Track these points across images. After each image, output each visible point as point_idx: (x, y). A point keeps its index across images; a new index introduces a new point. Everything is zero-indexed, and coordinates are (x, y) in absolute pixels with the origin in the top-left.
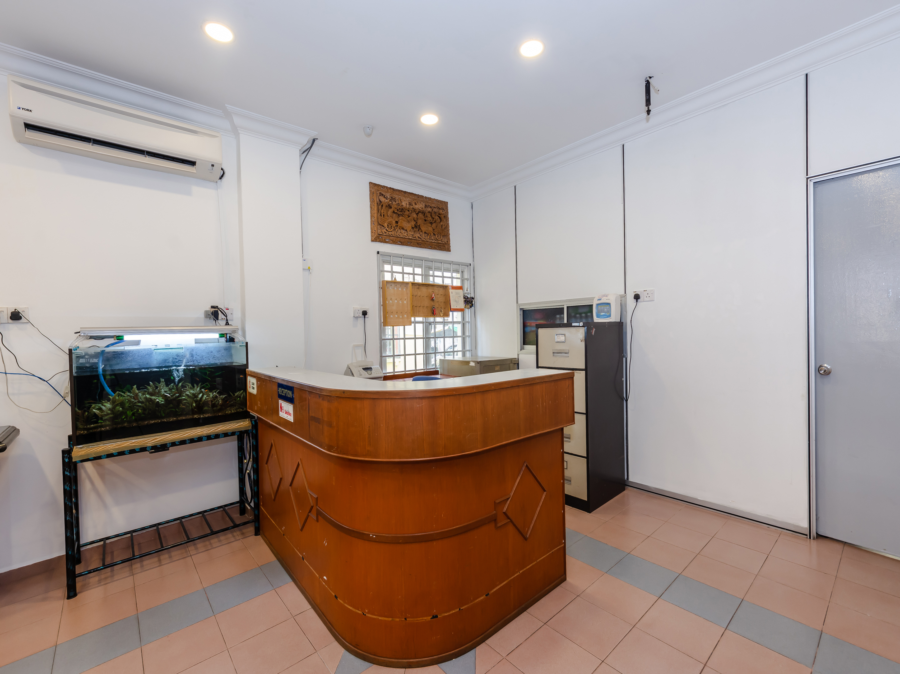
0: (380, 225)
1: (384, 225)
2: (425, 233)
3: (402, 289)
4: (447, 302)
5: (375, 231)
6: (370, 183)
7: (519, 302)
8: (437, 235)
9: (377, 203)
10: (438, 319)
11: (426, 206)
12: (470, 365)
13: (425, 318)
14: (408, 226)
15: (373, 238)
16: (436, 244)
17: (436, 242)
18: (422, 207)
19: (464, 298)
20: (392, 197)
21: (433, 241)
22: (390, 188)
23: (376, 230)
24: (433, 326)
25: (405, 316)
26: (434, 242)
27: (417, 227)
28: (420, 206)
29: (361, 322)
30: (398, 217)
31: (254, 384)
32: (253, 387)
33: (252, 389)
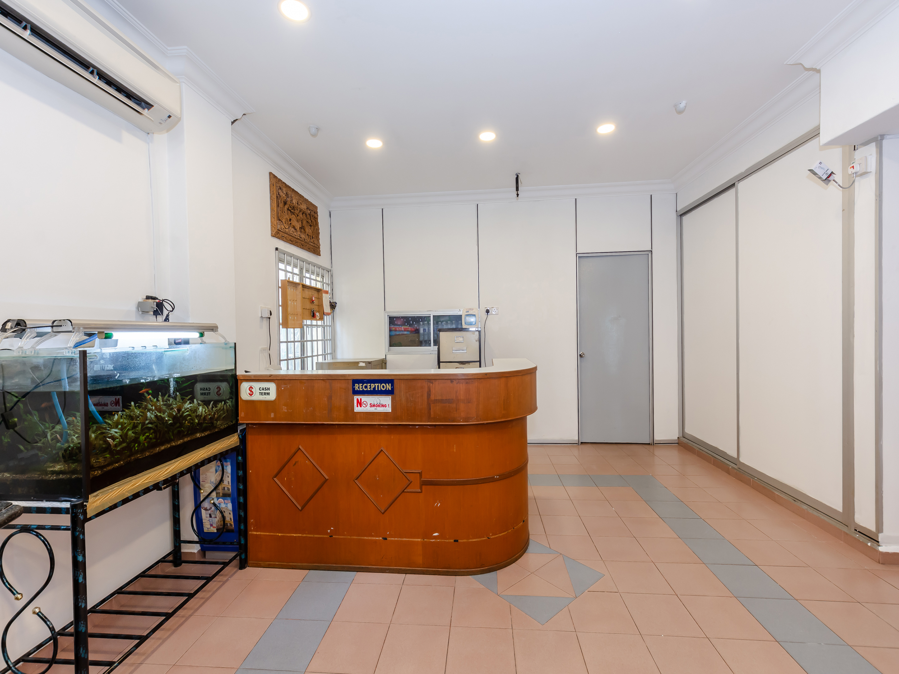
0: (280, 220)
1: (282, 221)
2: (308, 235)
3: (293, 290)
4: (321, 306)
5: (275, 225)
6: (270, 173)
7: (387, 310)
8: (315, 238)
9: (277, 197)
10: (314, 322)
11: (308, 208)
12: (359, 365)
13: (306, 321)
14: (298, 226)
15: (274, 233)
16: (312, 247)
17: (313, 245)
18: (305, 208)
19: (330, 303)
20: (286, 193)
21: (312, 244)
22: (284, 182)
23: (276, 224)
24: (310, 329)
25: (296, 318)
26: (312, 245)
27: (302, 228)
28: (303, 207)
29: (265, 322)
30: (291, 215)
31: (269, 389)
32: (262, 393)
33: (262, 395)
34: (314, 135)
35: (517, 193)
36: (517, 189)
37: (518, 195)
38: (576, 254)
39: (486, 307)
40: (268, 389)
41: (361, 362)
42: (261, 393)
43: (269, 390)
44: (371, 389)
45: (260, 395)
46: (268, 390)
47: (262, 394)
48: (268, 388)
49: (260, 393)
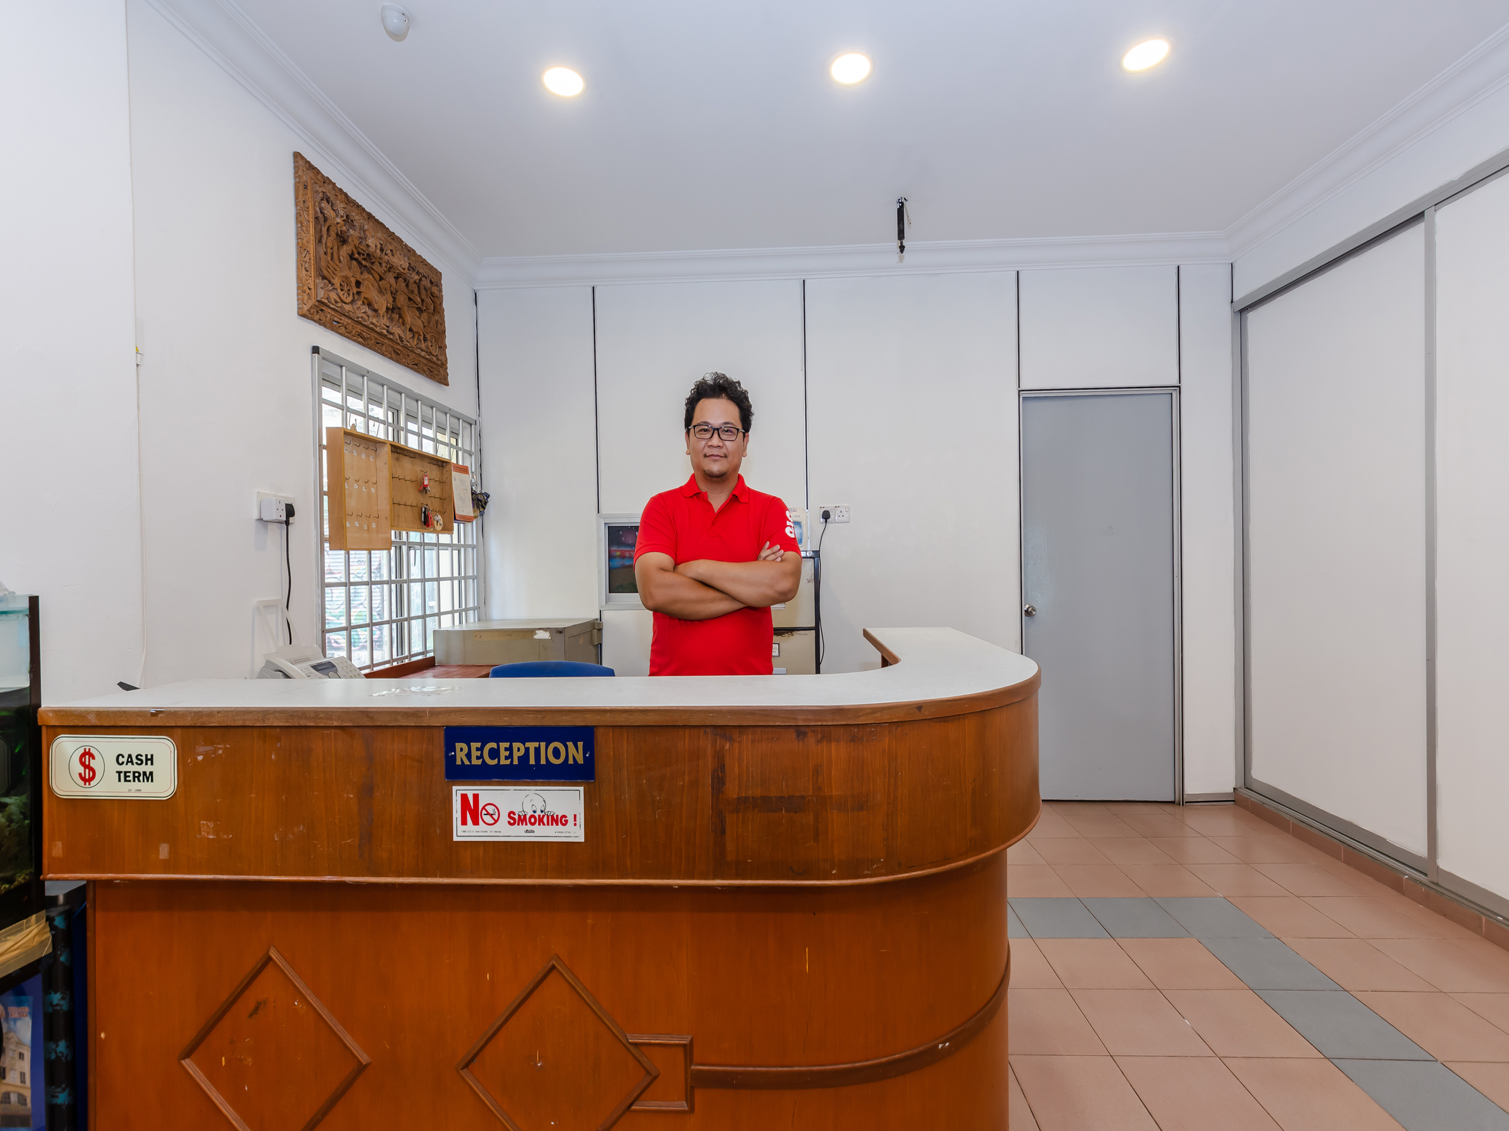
0: (324, 278)
1: (333, 281)
2: (411, 330)
3: (368, 456)
4: (447, 499)
5: (310, 289)
6: (297, 156)
7: (603, 510)
8: (431, 342)
9: (316, 218)
10: (430, 537)
11: (411, 268)
13: (407, 533)
14: (382, 302)
15: (306, 308)
16: (425, 361)
17: (428, 357)
18: (403, 267)
19: (472, 494)
20: (347, 216)
21: (423, 354)
22: (341, 190)
23: (312, 287)
24: (418, 552)
25: (374, 525)
26: (424, 357)
27: (393, 310)
28: (400, 262)
29: (276, 534)
30: (361, 273)
31: (152, 759)
32: (126, 773)
33: (126, 780)
34: (397, 36)
35: (901, 243)
36: (901, 235)
37: (902, 248)
38: (1019, 391)
39: (822, 506)
40: (147, 760)
41: (540, 629)
42: (122, 775)
43: (152, 764)
44: (512, 761)
45: (120, 780)
46: (146, 764)
47: (126, 777)
48: (146, 756)
49: (119, 773)
